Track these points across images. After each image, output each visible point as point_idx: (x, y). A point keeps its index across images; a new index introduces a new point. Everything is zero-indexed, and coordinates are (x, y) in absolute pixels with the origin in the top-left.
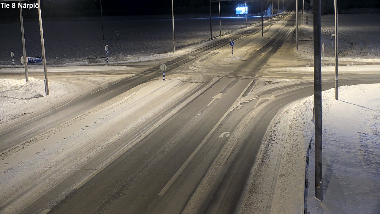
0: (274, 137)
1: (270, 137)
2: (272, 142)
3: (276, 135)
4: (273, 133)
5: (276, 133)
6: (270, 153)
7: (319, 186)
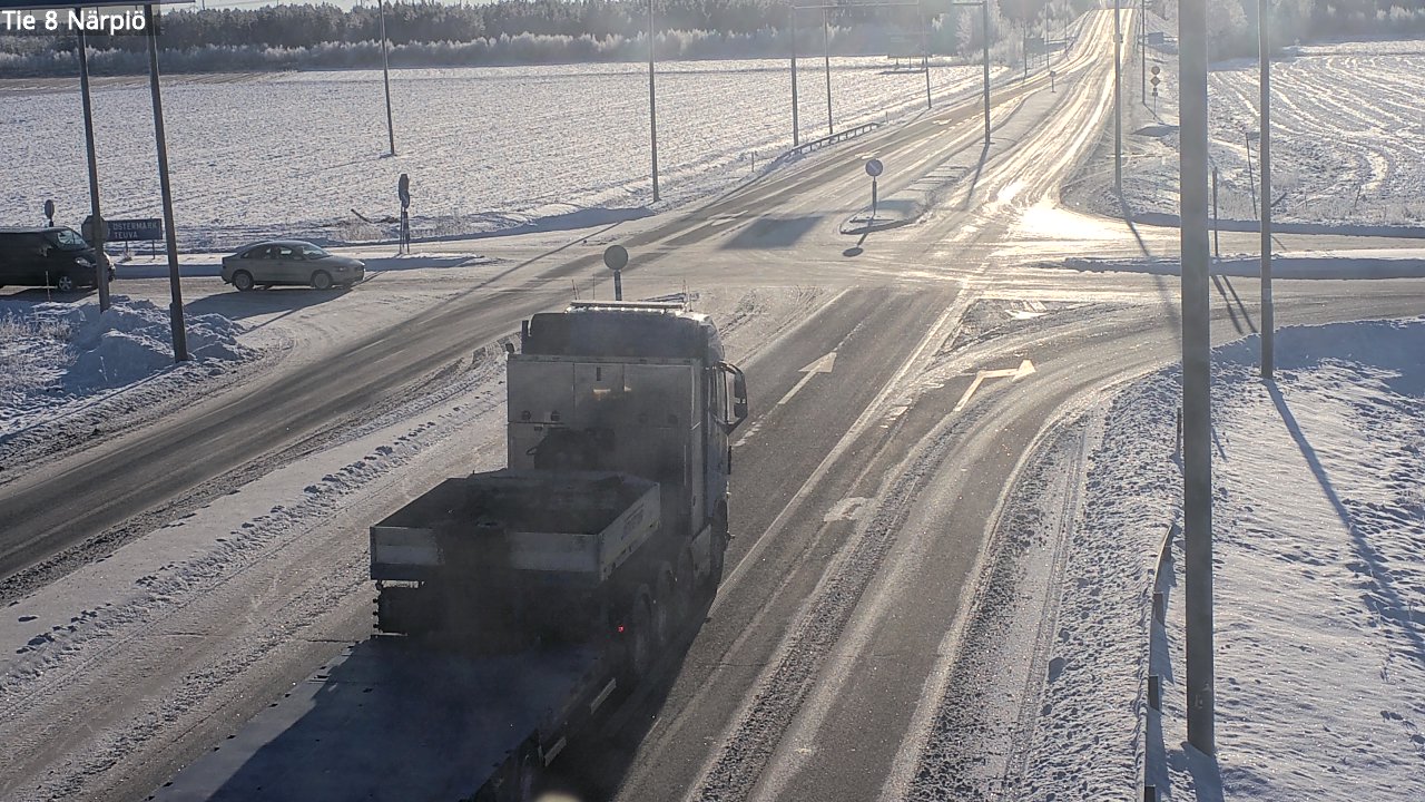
0: (1031, 517)
1: (1018, 517)
2: (1024, 537)
3: (1037, 512)
4: (1028, 504)
5: (1037, 503)
6: (1015, 577)
7: (1201, 702)
